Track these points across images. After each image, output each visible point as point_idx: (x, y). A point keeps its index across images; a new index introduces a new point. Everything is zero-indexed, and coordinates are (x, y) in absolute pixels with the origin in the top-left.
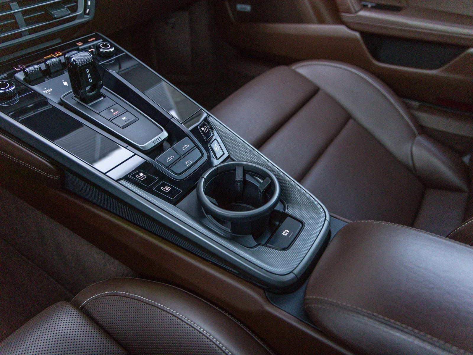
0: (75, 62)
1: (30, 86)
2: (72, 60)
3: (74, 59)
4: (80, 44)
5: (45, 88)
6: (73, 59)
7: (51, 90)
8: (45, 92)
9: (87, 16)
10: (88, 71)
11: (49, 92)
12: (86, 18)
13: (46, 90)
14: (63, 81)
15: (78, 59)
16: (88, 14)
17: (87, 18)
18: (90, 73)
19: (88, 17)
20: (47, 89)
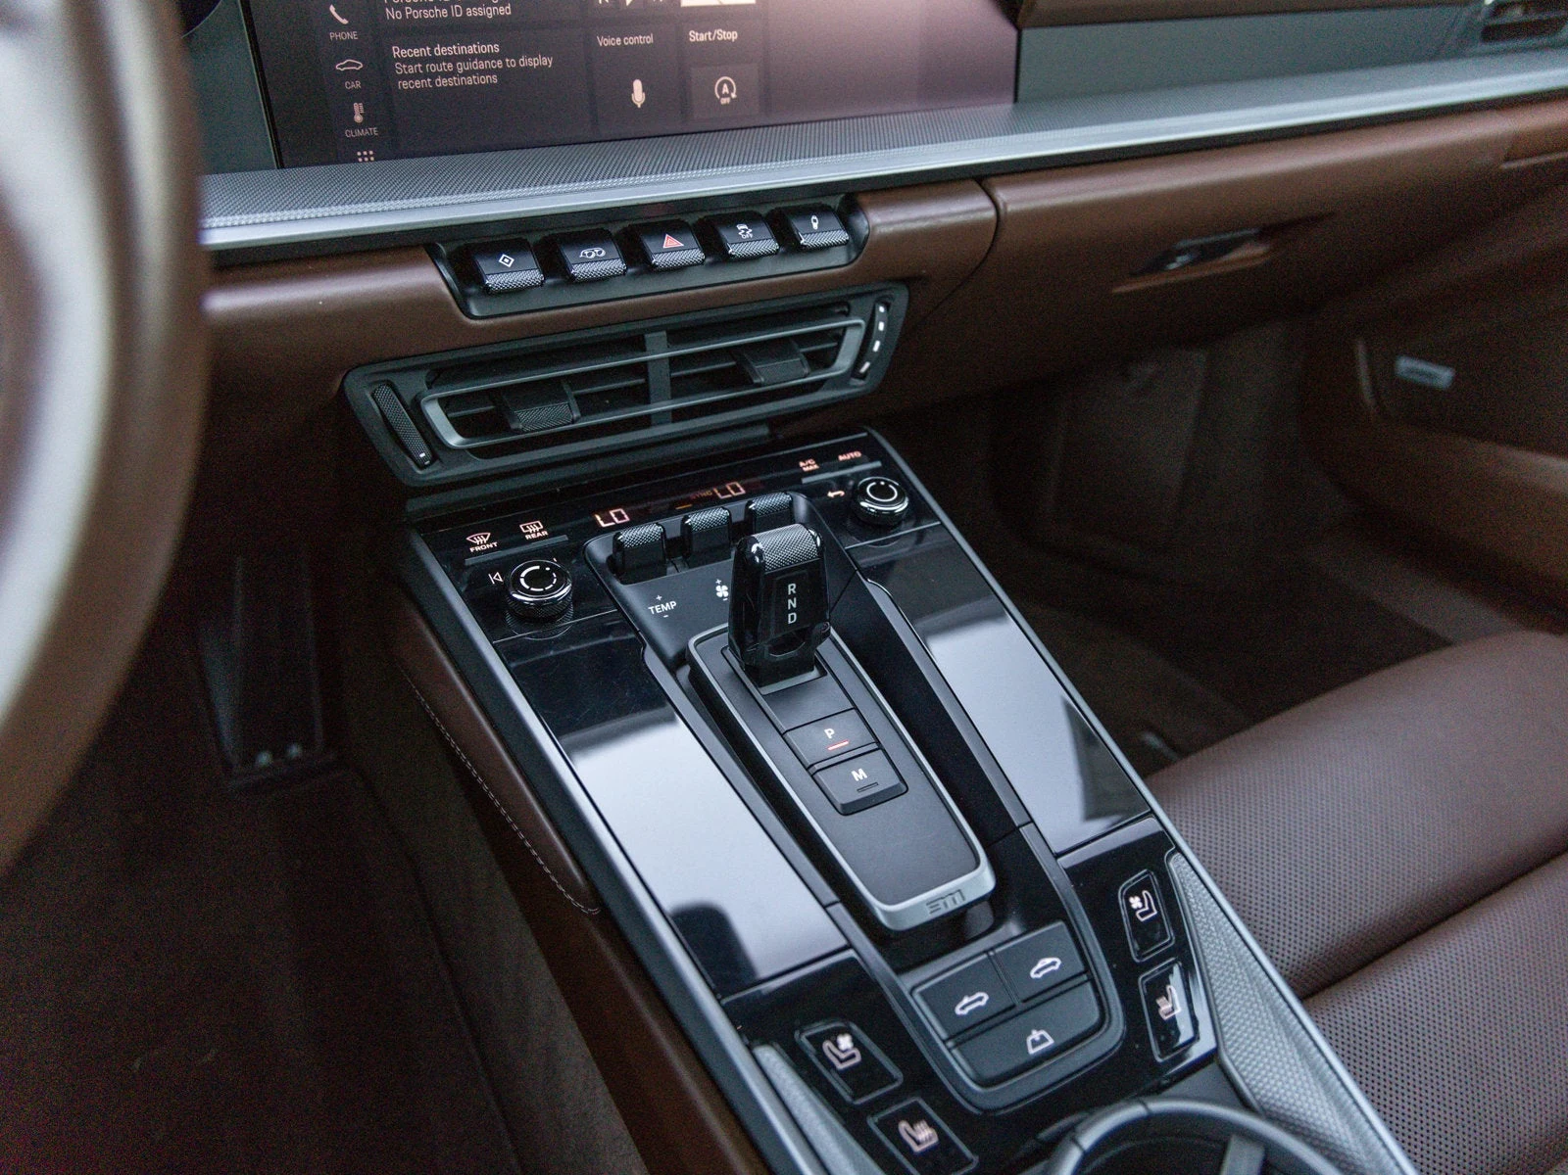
0: (761, 558)
1: (618, 584)
2: (754, 549)
3: (760, 545)
4: (809, 466)
5: (659, 598)
6: (758, 548)
7: (673, 604)
8: (654, 609)
9: (861, 382)
10: (792, 588)
11: (666, 612)
12: (855, 387)
13: (659, 603)
14: (719, 582)
15: (772, 550)
16: (863, 377)
17: (858, 386)
18: (798, 595)
19: (862, 386)
20: (664, 601)
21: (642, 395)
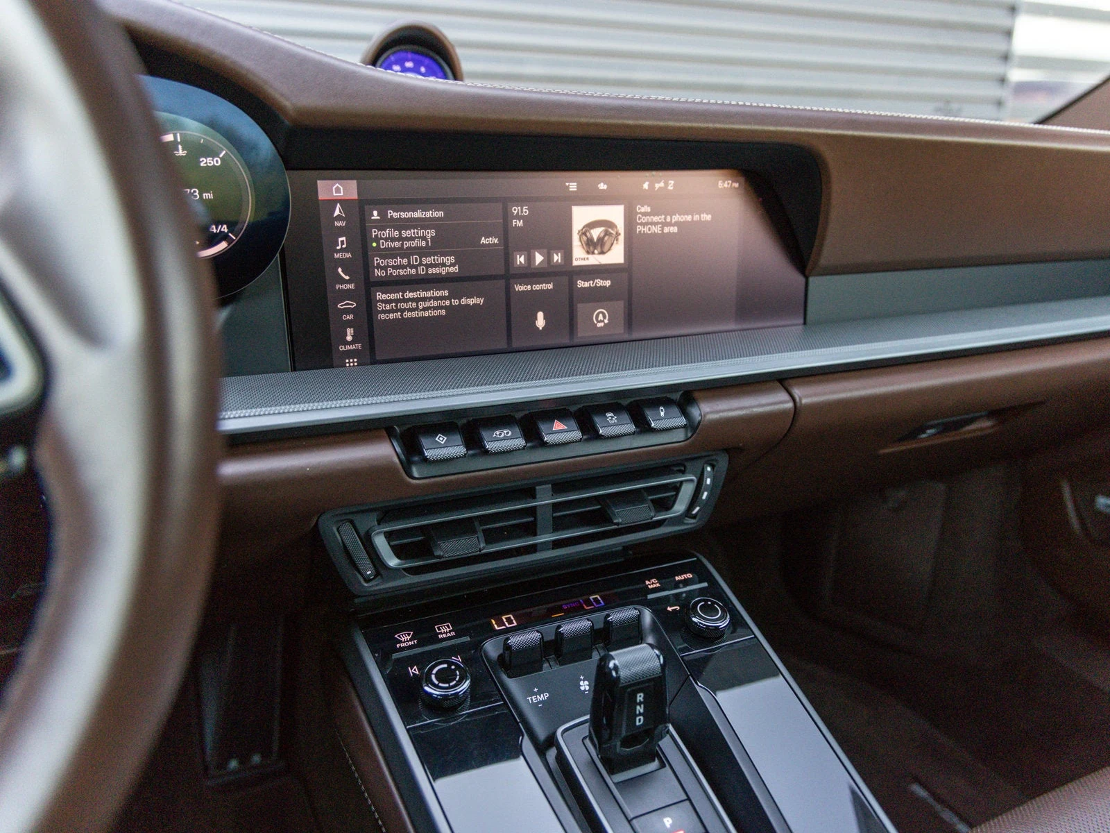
0: (617, 673)
1: (504, 677)
2: (611, 665)
3: (617, 662)
4: (653, 584)
5: (536, 690)
6: (615, 664)
7: (546, 695)
8: (531, 699)
9: (693, 521)
10: (640, 697)
11: (540, 702)
12: (688, 524)
13: (535, 694)
14: (582, 677)
15: (627, 666)
16: (694, 517)
17: (690, 523)
18: (645, 702)
19: (694, 523)
20: (539, 693)
21: (531, 530)
